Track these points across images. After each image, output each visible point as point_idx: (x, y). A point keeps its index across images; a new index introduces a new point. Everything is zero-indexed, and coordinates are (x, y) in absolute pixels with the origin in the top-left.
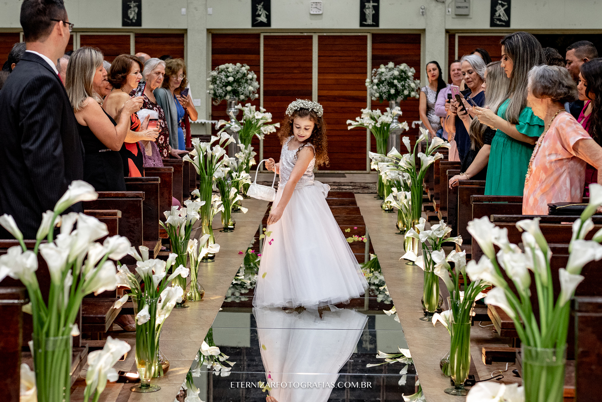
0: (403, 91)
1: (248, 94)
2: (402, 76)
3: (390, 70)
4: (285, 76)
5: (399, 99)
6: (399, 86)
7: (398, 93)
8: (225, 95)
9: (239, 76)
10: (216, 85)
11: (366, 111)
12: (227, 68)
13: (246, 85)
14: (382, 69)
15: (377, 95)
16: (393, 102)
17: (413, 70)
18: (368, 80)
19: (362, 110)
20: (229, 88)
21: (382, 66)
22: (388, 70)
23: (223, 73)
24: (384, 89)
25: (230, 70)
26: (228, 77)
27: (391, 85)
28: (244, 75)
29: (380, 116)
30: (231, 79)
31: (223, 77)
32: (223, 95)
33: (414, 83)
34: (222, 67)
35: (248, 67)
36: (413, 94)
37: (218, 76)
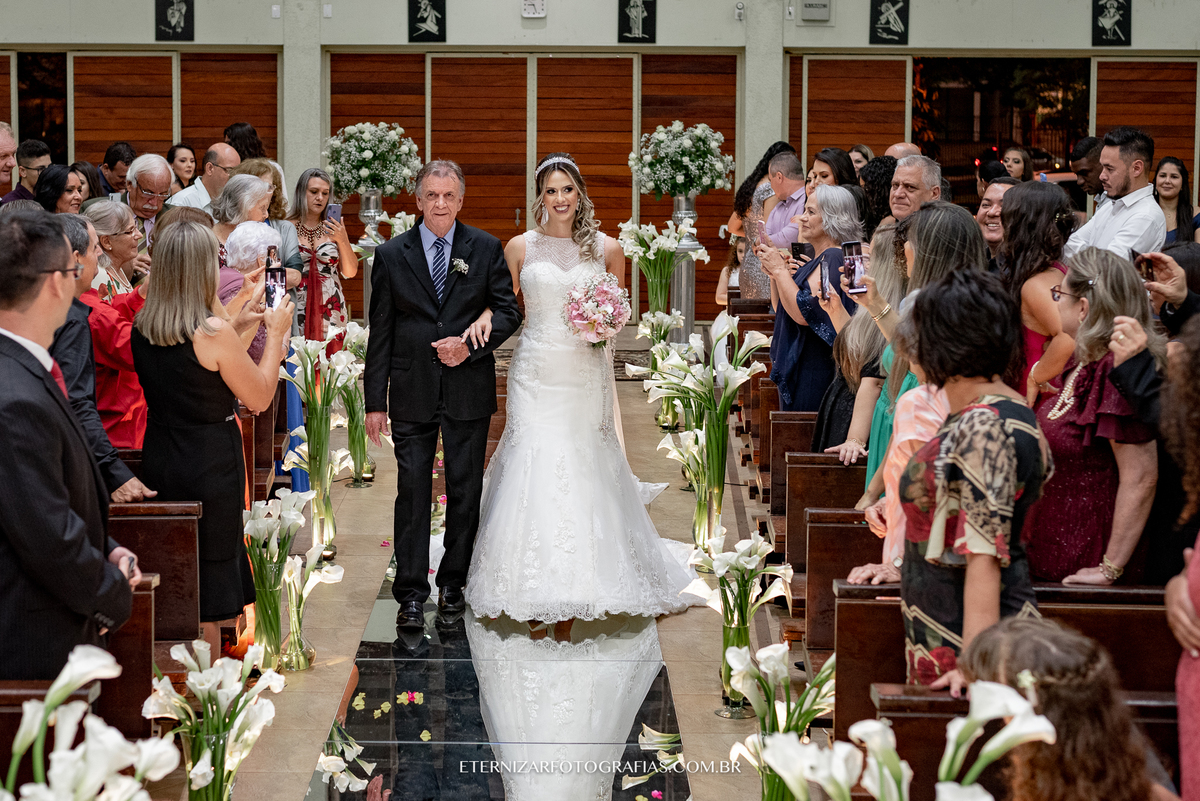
0: (700, 177)
1: (402, 184)
2: (698, 150)
3: (676, 136)
4: (474, 136)
5: (693, 192)
6: (693, 168)
7: (690, 181)
8: (358, 185)
9: (383, 147)
10: (339, 166)
11: (628, 227)
12: (362, 132)
13: (397, 165)
14: (660, 134)
15: (651, 185)
16: (682, 198)
17: (719, 136)
18: (633, 155)
19: (621, 225)
20: (364, 172)
21: (660, 128)
22: (673, 137)
23: (353, 141)
24: (664, 173)
25: (366, 136)
26: (363, 150)
27: (677, 165)
28: (395, 145)
29: (654, 238)
30: (368, 154)
31: (353, 150)
32: (353, 185)
33: (722, 161)
34: (350, 129)
35: (401, 130)
36: (719, 183)
37: (344, 146)
